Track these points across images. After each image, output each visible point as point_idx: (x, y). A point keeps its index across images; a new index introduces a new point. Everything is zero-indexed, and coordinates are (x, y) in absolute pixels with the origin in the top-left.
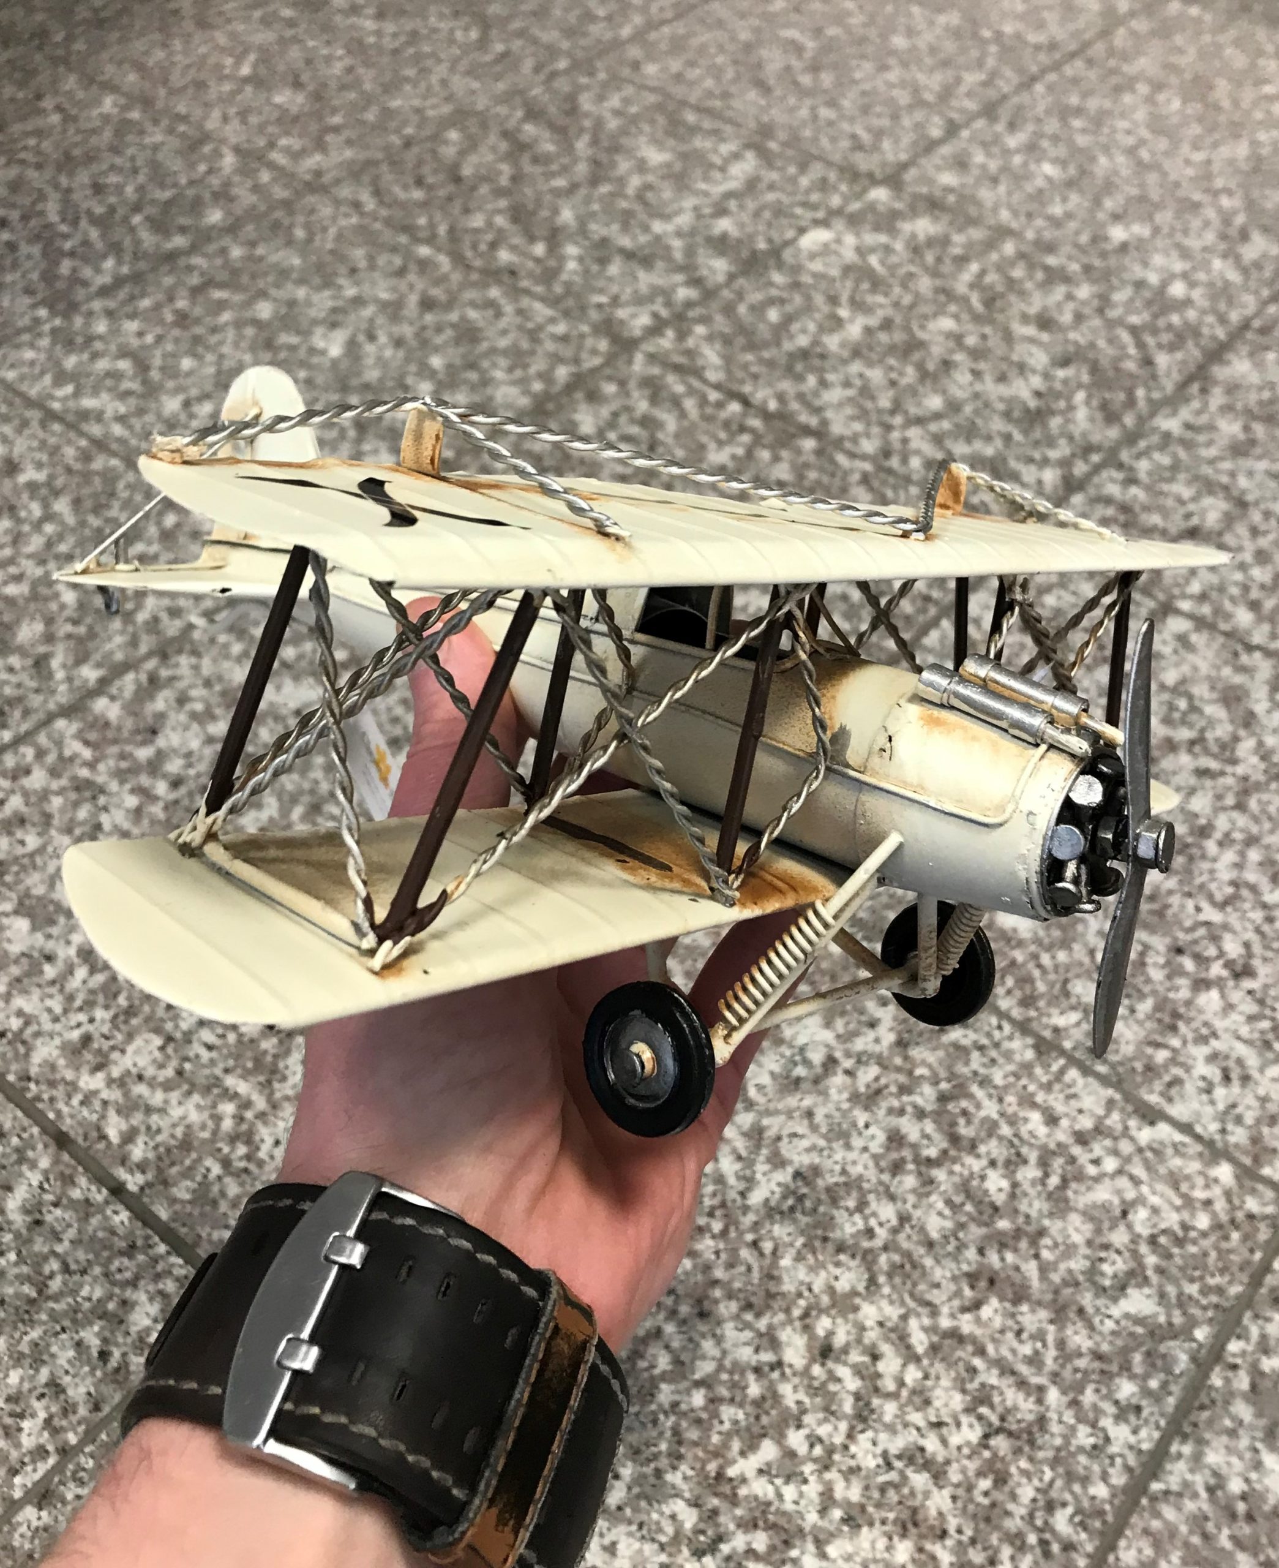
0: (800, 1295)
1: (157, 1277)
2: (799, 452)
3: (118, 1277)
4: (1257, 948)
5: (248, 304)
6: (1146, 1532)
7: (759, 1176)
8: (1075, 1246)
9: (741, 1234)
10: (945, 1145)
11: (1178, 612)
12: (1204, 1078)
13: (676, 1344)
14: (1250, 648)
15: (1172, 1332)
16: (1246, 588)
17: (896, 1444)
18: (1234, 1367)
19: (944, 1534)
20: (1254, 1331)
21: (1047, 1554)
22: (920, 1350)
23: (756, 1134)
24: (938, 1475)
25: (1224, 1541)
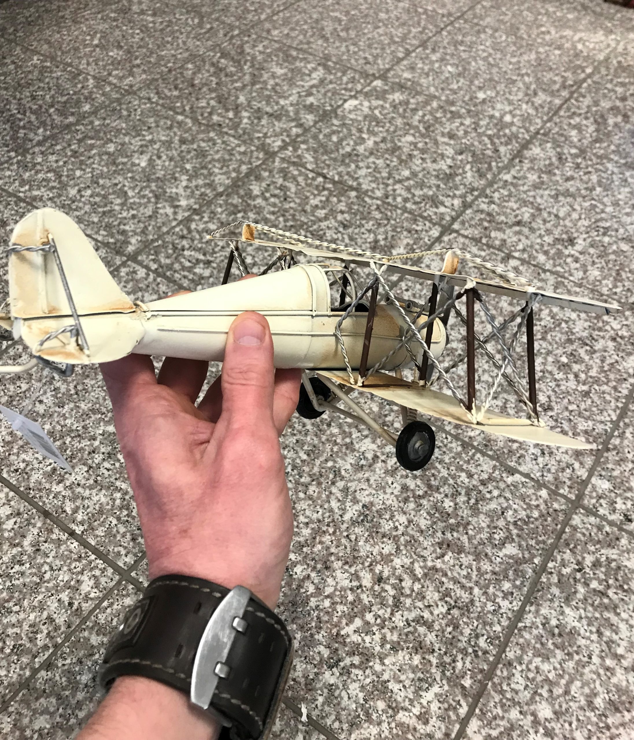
0: (368, 557)
1: (92, 569)
2: (349, 198)
3: (75, 571)
4: (553, 398)
5: (103, 146)
6: (517, 644)
7: (348, 508)
8: (483, 528)
9: (341, 533)
10: (426, 489)
11: (514, 258)
12: (533, 454)
13: (316, 581)
14: (545, 271)
15: (525, 561)
16: (542, 245)
17: (411, 616)
18: (551, 573)
19: (433, 651)
20: (559, 558)
21: (477, 656)
22: (420, 576)
23: (345, 490)
24: (430, 626)
25: (550, 645)
